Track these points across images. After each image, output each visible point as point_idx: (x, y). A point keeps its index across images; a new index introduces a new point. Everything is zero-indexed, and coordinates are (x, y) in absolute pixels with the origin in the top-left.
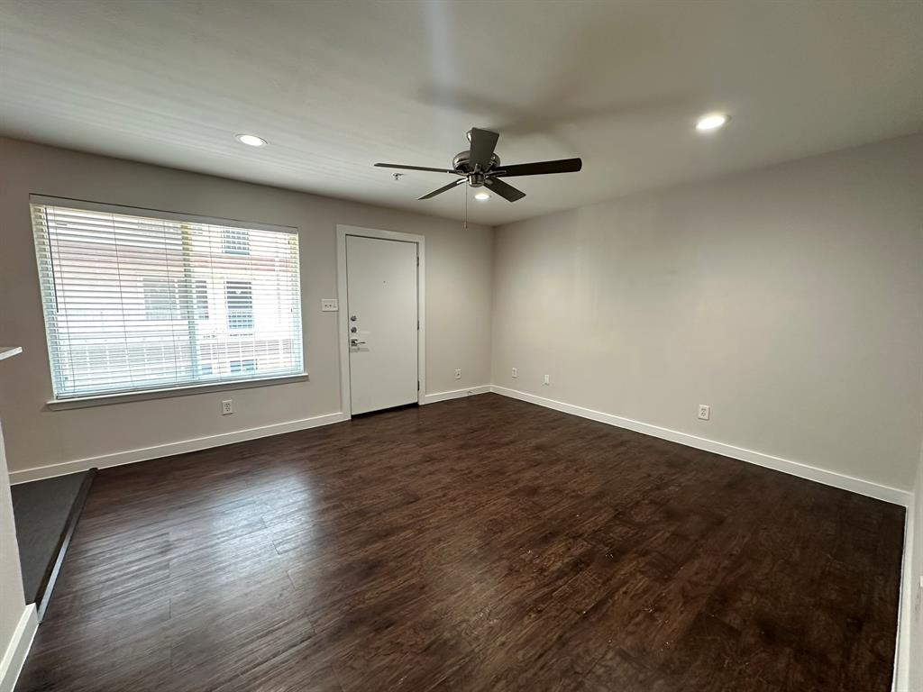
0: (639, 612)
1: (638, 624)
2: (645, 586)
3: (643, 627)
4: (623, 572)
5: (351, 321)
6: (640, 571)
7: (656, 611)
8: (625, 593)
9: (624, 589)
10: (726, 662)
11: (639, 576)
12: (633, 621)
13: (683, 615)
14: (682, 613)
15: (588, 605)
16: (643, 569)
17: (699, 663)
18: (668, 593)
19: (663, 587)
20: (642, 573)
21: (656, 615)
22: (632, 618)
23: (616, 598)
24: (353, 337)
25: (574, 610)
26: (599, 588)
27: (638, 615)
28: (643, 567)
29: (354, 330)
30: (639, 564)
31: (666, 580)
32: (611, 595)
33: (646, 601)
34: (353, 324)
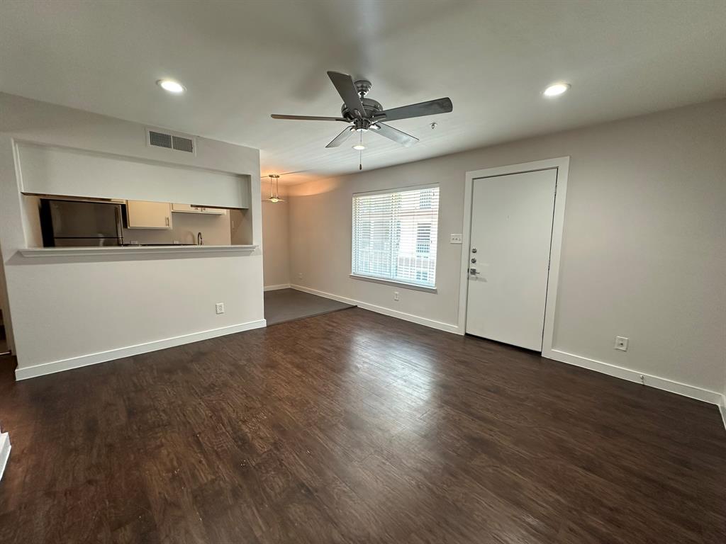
0: (180, 464)
1: (171, 461)
2: (199, 477)
3: (168, 463)
4: (220, 467)
5: (471, 253)
6: (216, 479)
7: (173, 475)
8: (200, 462)
9: (204, 462)
10: (107, 503)
11: (210, 477)
12: (175, 459)
13: (157, 493)
14: (160, 493)
15: (202, 438)
16: (217, 482)
17: (123, 484)
18: (182, 491)
19: (189, 490)
20: (213, 481)
21: (170, 475)
22: (178, 459)
23: (199, 455)
24: (473, 266)
25: (203, 432)
26: (213, 448)
27: (178, 463)
28: (219, 484)
29: (474, 261)
30: (225, 481)
31: (195, 497)
32: (203, 452)
33: (185, 473)
34: (473, 256)
